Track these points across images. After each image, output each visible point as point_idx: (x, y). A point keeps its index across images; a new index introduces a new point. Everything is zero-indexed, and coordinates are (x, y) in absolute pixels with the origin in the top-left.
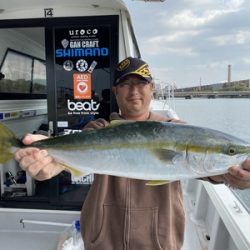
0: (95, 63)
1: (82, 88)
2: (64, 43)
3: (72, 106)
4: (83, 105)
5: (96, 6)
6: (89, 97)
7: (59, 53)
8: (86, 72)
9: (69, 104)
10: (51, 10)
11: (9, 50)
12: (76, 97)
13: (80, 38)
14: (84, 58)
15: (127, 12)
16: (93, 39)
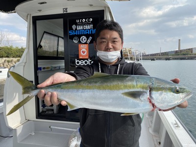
0: (91, 38)
1: (84, 52)
2: (74, 27)
3: (78, 63)
4: (84, 62)
5: (91, 5)
6: (87, 57)
7: (71, 33)
8: (86, 43)
9: (76, 61)
10: (66, 9)
11: (45, 32)
12: (80, 57)
13: (82, 24)
14: (85, 35)
15: (109, 8)
16: (89, 24)
